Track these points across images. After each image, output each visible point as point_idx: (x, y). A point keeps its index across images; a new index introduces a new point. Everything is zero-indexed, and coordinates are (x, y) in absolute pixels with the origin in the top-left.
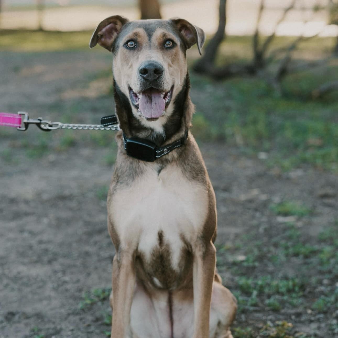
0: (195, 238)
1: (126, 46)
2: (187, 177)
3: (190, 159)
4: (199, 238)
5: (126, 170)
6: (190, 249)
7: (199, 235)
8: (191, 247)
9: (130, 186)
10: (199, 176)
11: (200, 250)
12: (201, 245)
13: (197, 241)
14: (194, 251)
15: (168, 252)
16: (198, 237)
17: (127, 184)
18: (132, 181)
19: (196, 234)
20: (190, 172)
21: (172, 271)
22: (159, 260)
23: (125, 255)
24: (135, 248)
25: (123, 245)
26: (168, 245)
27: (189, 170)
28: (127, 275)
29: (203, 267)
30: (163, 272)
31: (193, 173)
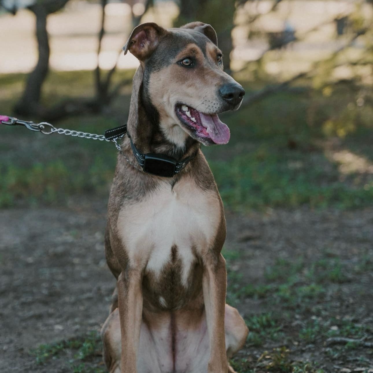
0: (206, 251)
1: (181, 63)
2: (201, 187)
3: (202, 168)
4: (211, 250)
5: (136, 185)
6: (200, 262)
7: (211, 248)
8: (202, 260)
9: (140, 201)
10: (212, 185)
11: (211, 263)
12: (213, 258)
13: (208, 253)
14: (204, 264)
15: (179, 267)
16: (209, 249)
17: (137, 199)
18: (143, 196)
19: (208, 246)
20: (203, 181)
21: (181, 287)
22: (170, 277)
23: (133, 273)
24: (144, 266)
25: (132, 263)
26: (180, 261)
27: (202, 179)
28: (136, 295)
29: (215, 281)
30: (172, 290)
31: (206, 183)
